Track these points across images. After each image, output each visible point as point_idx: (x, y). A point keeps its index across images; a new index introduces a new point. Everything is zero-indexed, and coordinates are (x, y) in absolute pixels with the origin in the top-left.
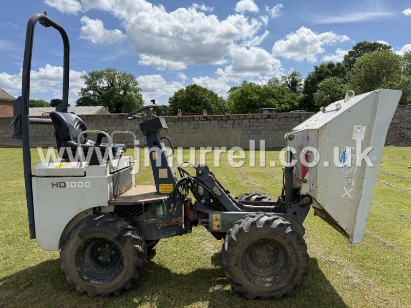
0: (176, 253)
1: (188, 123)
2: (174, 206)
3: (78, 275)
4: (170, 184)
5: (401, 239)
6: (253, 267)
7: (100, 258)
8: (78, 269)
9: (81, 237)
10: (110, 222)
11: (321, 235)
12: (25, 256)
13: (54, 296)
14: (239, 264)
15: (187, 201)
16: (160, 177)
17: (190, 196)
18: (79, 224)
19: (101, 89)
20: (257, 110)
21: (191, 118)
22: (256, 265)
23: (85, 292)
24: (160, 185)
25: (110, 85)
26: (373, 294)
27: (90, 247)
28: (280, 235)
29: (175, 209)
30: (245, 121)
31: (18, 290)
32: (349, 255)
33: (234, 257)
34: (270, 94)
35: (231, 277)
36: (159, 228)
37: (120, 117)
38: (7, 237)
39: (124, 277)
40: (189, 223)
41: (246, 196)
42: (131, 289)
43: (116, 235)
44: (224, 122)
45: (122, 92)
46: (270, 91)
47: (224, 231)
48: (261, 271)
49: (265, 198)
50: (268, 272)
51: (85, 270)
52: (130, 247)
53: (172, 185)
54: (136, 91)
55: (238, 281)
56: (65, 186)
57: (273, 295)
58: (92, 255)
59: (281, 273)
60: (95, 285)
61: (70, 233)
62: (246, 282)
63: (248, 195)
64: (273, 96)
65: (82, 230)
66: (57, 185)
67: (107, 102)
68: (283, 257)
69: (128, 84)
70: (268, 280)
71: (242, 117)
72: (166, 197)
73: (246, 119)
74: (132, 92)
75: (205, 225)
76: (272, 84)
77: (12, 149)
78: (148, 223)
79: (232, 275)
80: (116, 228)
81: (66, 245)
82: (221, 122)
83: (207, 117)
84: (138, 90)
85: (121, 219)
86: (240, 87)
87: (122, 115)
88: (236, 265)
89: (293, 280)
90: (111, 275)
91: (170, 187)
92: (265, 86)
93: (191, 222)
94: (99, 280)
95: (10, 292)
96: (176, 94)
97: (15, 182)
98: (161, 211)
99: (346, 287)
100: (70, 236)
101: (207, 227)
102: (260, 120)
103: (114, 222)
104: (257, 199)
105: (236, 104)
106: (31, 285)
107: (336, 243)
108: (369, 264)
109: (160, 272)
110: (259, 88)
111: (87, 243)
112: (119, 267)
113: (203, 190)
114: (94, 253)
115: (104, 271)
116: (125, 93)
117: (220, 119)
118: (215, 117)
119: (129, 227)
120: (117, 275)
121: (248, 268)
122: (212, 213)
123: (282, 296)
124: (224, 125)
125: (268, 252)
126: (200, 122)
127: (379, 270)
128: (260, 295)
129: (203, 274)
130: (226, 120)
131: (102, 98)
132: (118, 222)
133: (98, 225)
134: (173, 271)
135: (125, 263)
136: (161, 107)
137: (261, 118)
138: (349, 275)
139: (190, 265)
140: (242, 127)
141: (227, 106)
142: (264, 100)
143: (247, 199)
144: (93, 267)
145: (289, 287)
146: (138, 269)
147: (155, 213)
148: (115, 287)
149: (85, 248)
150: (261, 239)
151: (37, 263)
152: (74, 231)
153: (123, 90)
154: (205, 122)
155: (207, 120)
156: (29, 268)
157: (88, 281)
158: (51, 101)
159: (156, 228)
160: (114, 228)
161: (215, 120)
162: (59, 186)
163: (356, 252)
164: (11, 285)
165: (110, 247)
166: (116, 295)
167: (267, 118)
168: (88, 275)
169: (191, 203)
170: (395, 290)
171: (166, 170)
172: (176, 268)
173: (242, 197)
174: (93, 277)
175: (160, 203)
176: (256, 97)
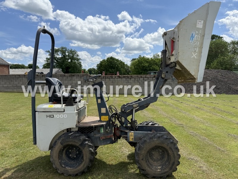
0: (108, 153)
1: (109, 80)
2: (109, 128)
3: (59, 164)
4: (107, 116)
5: (228, 147)
6: (151, 161)
7: (71, 155)
8: (60, 161)
9: (61, 144)
10: (77, 136)
11: (185, 144)
12: (27, 154)
13: (46, 175)
14: (144, 159)
15: (116, 125)
16: (102, 112)
17: (117, 122)
18: (60, 137)
19: (58, 59)
20: (147, 72)
21: (110, 76)
22: (152, 160)
23: (63, 174)
24: (102, 117)
25: (63, 56)
26: (214, 175)
27: (65, 149)
28: (166, 144)
29: (110, 129)
30: (141, 79)
31: (26, 172)
32: (201, 155)
33: (142, 155)
34: (154, 63)
35: (140, 166)
36: (101, 140)
37: (71, 76)
38: (15, 144)
39: (84, 166)
40: (116, 137)
41: (146, 123)
42: (87, 172)
43: (80, 143)
44: (129, 79)
45: (69, 61)
46: (155, 61)
47: (136, 142)
48: (155, 163)
49: (156, 124)
50: (159, 164)
51: (63, 161)
52: (87, 150)
53: (108, 116)
54: (78, 60)
55: (144, 168)
56: (53, 117)
57: (161, 176)
58: (66, 153)
59: (166, 164)
60: (68, 170)
61: (56, 142)
62: (147, 169)
63: (147, 122)
64: (156, 64)
65: (62, 140)
66: (49, 116)
67: (61, 66)
68: (167, 156)
69: (73, 56)
70: (159, 167)
71: (139, 77)
72: (105, 123)
73: (141, 78)
74: (76, 61)
75: (126, 138)
76: (156, 57)
77: (8, 93)
78: (96, 137)
79: (140, 165)
80: (80, 139)
81: (54, 148)
82: (127, 79)
83: (119, 76)
84: (79, 60)
85: (82, 134)
86: (137, 59)
87: (71, 75)
88: (142, 160)
89: (172, 168)
90: (77, 165)
91: (107, 118)
92: (152, 58)
93: (117, 136)
94: (70, 167)
95: (22, 173)
96: (101, 62)
97: (13, 113)
98: (102, 130)
99: (200, 172)
100: (56, 144)
101: (126, 140)
102: (149, 79)
103: (79, 136)
104: (152, 124)
105: (135, 69)
106: (33, 170)
107: (194, 149)
108: (212, 160)
109: (100, 163)
110: (148, 59)
111: (64, 147)
112: (81, 160)
113: (124, 120)
114: (67, 153)
115: (72, 162)
116: (71, 61)
117: (127, 77)
118: (124, 76)
119: (87, 139)
120: (80, 164)
121: (149, 161)
122: (129, 132)
123: (166, 176)
124: (129, 81)
125: (159, 153)
126: (116, 79)
127: (217, 163)
128: (155, 176)
129: (124, 165)
130: (131, 78)
131: (58, 64)
132: (81, 136)
133: (71, 138)
134: (108, 163)
135: (85, 158)
136: (91, 69)
137: (150, 78)
138: (201, 166)
139: (116, 160)
140: (139, 82)
141: (130, 69)
142: (151, 66)
143: (146, 124)
144: (67, 160)
145: (170, 171)
146: (91, 161)
147: (99, 131)
148: (79, 171)
149: (63, 150)
150: (155, 146)
151: (34, 158)
152: (58, 141)
153: (71, 59)
154: (119, 79)
155: (120, 78)
156: (30, 161)
157: (65, 168)
158: (28, 65)
159: (100, 139)
160: (79, 139)
161: (124, 78)
162: (50, 117)
163: (204, 154)
164: (22, 170)
165: (76, 149)
166: (79, 175)
167: (153, 77)
168: (64, 164)
169: (117, 127)
170: (225, 174)
171: (105, 108)
172: (109, 161)
173: (144, 123)
174: (67, 166)
175: (102, 126)
176: (147, 65)
